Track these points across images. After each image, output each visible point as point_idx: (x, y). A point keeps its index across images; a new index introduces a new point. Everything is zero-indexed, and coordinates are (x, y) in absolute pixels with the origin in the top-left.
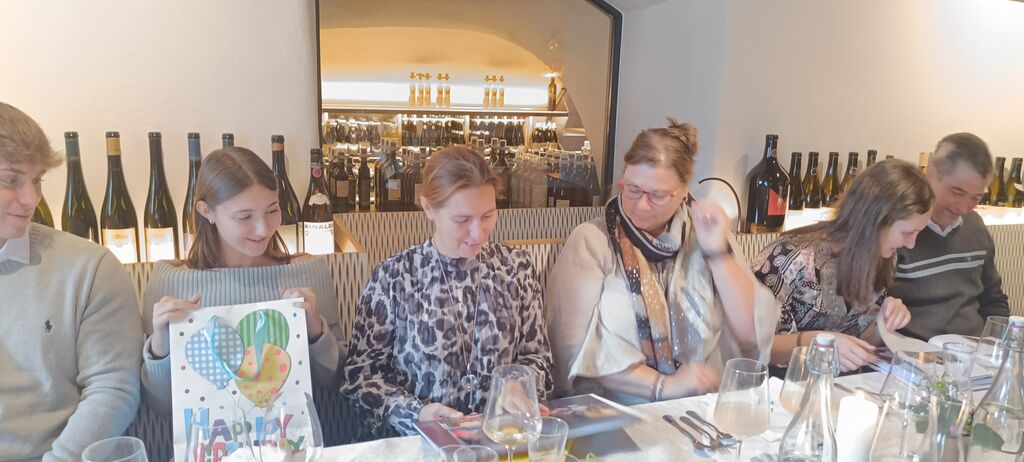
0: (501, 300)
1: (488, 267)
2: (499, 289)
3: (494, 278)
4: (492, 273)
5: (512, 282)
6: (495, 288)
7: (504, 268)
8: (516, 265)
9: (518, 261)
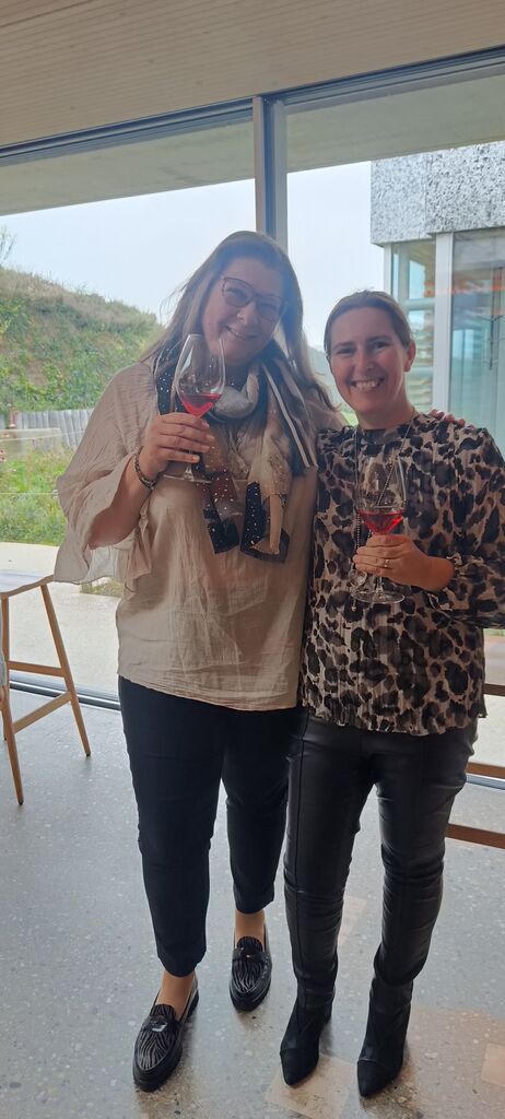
0: (418, 482)
1: (412, 443)
2: (419, 468)
3: (415, 457)
4: (415, 450)
5: (442, 463)
6: (413, 466)
7: (436, 446)
8: (458, 443)
9: (463, 437)
